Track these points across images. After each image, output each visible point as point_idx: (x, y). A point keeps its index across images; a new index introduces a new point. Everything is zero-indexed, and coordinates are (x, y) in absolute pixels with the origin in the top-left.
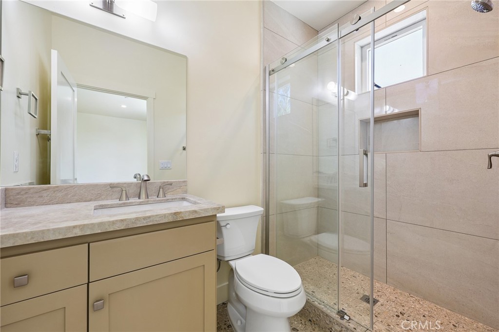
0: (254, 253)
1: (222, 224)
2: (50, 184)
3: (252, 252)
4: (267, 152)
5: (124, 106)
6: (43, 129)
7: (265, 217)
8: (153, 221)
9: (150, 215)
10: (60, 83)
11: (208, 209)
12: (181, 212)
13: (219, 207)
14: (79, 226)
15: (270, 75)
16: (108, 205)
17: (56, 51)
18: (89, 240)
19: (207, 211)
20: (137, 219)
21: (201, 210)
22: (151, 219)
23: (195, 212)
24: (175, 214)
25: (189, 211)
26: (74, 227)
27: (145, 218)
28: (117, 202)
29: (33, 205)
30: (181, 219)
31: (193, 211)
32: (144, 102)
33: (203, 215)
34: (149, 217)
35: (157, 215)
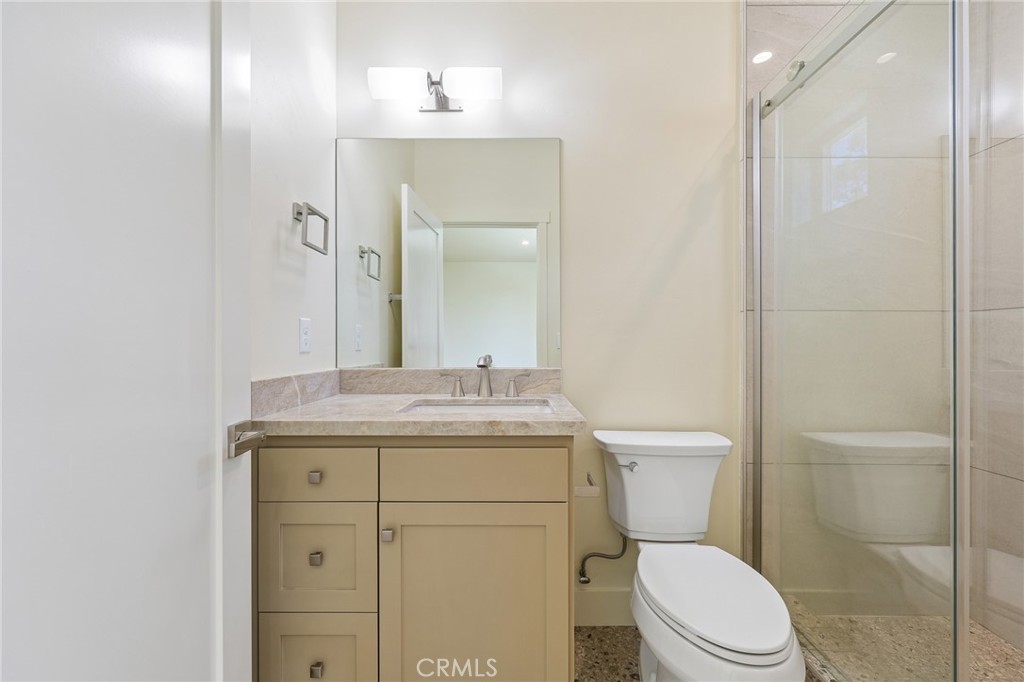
0: (705, 540)
1: (622, 461)
2: (401, 366)
3: (702, 537)
4: (756, 308)
5: (525, 243)
6: (396, 293)
7: (751, 467)
8: (456, 430)
9: (452, 420)
10: (411, 227)
11: (551, 423)
12: (500, 422)
13: (574, 423)
14: (368, 422)
15: (762, 117)
16: (434, 400)
17: (406, 185)
18: (381, 443)
19: (548, 427)
20: (434, 423)
21: (536, 423)
22: (454, 426)
23: (526, 425)
24: (491, 423)
25: (516, 423)
26: (362, 423)
27: (445, 424)
28: (449, 397)
29: (362, 393)
30: (500, 434)
31: (522, 422)
32: (533, 231)
33: (541, 434)
34: (451, 423)
35: (462, 422)
